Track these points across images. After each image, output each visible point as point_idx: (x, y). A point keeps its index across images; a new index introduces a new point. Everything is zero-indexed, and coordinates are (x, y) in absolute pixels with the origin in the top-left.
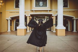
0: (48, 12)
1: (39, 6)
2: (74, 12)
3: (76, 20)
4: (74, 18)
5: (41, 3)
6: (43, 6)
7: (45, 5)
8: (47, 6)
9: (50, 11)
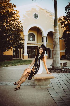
0: (36, 45)
1: (30, 41)
2: (51, 45)
3: (52, 50)
4: (51, 49)
5: (31, 39)
6: (32, 41)
7: (34, 40)
8: (35, 41)
9: (37, 44)
